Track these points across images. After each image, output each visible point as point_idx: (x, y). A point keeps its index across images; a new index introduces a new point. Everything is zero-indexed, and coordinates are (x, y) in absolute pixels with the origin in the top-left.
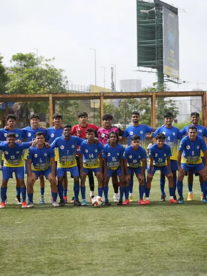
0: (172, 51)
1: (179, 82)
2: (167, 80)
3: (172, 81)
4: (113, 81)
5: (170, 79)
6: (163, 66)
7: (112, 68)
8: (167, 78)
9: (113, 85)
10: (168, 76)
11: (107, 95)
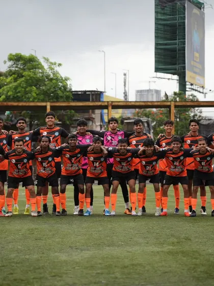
0: (197, 55)
1: (204, 92)
2: (190, 88)
3: (196, 90)
4: (125, 90)
5: (194, 87)
6: (185, 72)
7: (125, 75)
8: (190, 87)
9: (126, 95)
10: (192, 85)
11: (116, 104)
